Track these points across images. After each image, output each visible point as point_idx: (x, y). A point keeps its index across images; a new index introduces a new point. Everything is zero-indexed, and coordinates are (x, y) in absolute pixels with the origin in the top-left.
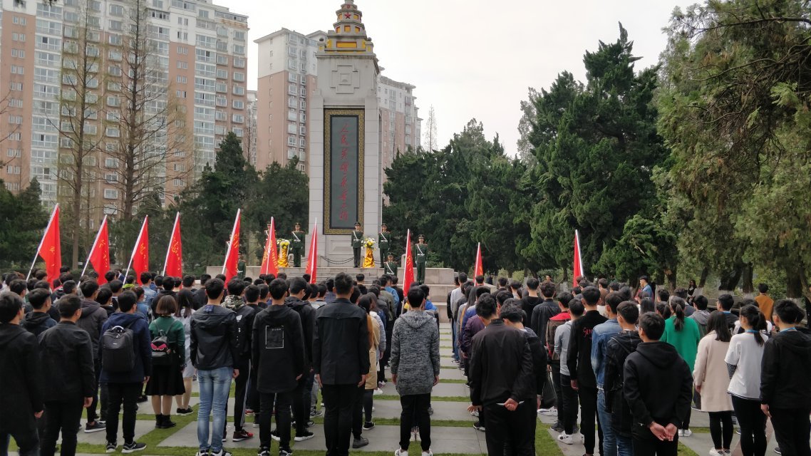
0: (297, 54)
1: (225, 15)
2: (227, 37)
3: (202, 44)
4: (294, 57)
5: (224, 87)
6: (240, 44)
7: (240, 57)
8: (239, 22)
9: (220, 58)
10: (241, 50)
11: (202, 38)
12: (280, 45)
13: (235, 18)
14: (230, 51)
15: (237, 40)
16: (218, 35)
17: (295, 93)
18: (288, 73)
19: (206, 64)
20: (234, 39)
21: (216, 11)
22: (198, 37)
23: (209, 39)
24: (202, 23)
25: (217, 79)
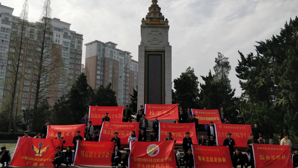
0: (101, 50)
1: (74, 34)
2: (75, 42)
3: (65, 45)
4: (100, 51)
5: (72, 61)
6: (79, 45)
7: (79, 50)
8: (80, 37)
9: (71, 50)
10: (80, 47)
11: (65, 42)
12: (95, 46)
13: (78, 36)
14: (76, 47)
15: (78, 43)
16: (71, 42)
17: (100, 64)
18: (97, 56)
19: (66, 52)
20: (77, 43)
21: (71, 33)
22: (64, 42)
23: (68, 43)
24: (65, 37)
25: (70, 58)
